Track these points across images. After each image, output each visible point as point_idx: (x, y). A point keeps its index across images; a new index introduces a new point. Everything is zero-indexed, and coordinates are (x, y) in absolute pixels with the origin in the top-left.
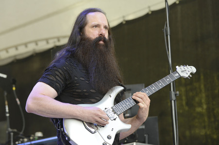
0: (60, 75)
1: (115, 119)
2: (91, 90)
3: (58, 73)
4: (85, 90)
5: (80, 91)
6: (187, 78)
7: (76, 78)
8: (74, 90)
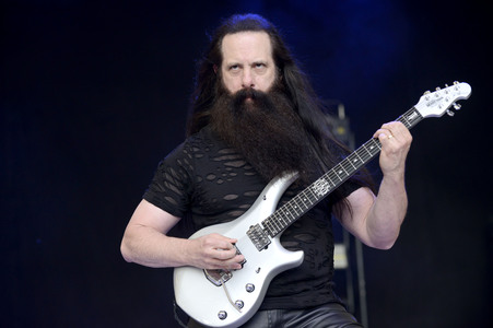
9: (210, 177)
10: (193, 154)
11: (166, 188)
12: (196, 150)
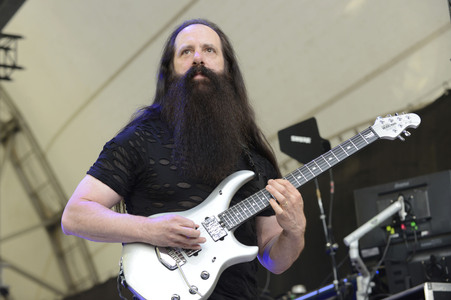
0: (121, 159)
1: (222, 239)
2: (180, 185)
3: (118, 156)
4: (167, 185)
5: (158, 186)
6: (397, 138)
7: (152, 162)
8: (149, 186)
9: (164, 162)
10: (146, 137)
11: (115, 167)
12: (148, 134)
